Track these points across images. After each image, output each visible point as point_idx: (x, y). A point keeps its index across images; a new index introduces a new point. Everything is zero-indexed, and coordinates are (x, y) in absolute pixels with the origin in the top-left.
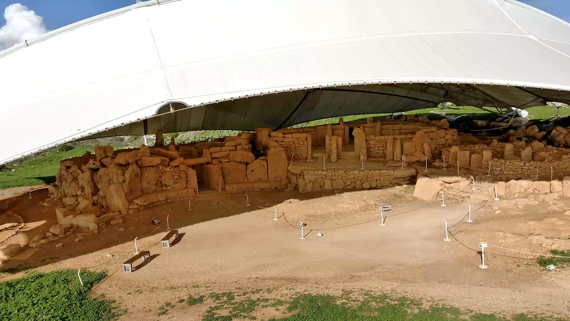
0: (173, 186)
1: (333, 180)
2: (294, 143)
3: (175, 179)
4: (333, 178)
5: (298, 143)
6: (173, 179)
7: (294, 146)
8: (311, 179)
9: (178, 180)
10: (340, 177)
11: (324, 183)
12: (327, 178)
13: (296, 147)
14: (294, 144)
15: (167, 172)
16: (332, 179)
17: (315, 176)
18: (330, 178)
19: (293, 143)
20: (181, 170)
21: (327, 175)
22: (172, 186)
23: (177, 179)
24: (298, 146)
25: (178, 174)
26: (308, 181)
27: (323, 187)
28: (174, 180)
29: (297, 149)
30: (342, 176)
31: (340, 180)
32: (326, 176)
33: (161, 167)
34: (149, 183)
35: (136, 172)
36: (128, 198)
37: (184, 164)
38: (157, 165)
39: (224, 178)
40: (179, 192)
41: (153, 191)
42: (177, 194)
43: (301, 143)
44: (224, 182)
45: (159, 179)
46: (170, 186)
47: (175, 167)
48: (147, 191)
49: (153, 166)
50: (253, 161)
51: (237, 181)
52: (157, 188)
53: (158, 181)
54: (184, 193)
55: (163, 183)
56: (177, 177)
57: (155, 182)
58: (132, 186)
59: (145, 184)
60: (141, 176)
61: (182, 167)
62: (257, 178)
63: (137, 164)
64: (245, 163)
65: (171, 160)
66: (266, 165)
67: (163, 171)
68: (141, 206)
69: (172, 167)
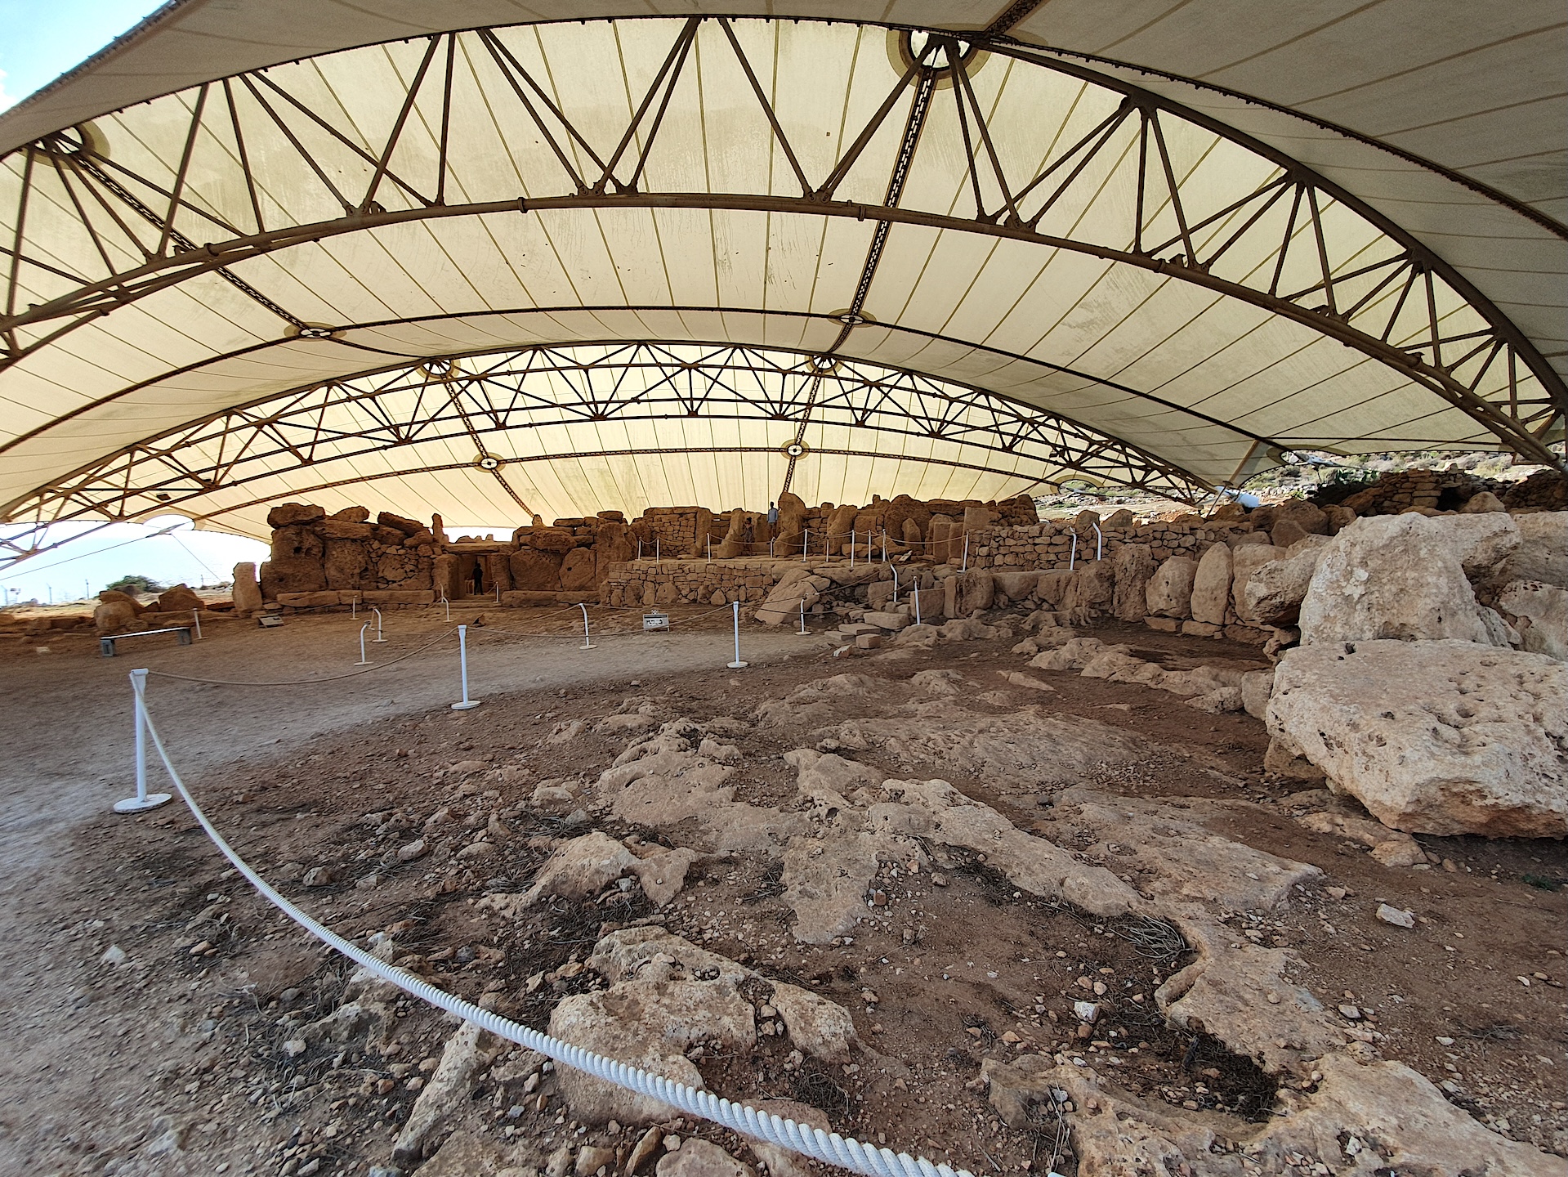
0: (403, 582)
1: (659, 583)
2: (672, 523)
3: (408, 570)
5: (678, 523)
6: (402, 571)
7: (671, 529)
8: (619, 580)
9: (412, 573)
10: (671, 578)
11: (644, 591)
12: (648, 578)
13: (674, 532)
14: (671, 525)
15: (390, 556)
16: (658, 581)
17: (627, 574)
18: (653, 579)
19: (669, 524)
20: (421, 553)
21: (648, 572)
22: (399, 583)
23: (411, 571)
24: (679, 530)
25: (413, 562)
26: (616, 584)
28: (406, 572)
30: (674, 575)
31: (671, 585)
32: (646, 574)
33: (376, 545)
34: (341, 570)
35: (296, 544)
36: (268, 590)
37: (428, 543)
38: (364, 540)
39: (512, 578)
40: (398, 593)
41: (354, 588)
42: (391, 595)
43: (684, 523)
44: (513, 587)
45: (370, 567)
46: (394, 582)
47: (411, 548)
48: (336, 585)
49: (354, 541)
50: (569, 550)
51: (540, 588)
52: (363, 582)
53: (366, 569)
54: (407, 595)
55: (380, 574)
56: (412, 567)
57: (357, 571)
58: (287, 570)
59: (332, 572)
60: (323, 555)
61: (424, 549)
62: (577, 584)
63: (313, 533)
64: (556, 553)
65: (409, 535)
66: (592, 559)
67: (380, 552)
68: (284, 606)
69: (403, 547)
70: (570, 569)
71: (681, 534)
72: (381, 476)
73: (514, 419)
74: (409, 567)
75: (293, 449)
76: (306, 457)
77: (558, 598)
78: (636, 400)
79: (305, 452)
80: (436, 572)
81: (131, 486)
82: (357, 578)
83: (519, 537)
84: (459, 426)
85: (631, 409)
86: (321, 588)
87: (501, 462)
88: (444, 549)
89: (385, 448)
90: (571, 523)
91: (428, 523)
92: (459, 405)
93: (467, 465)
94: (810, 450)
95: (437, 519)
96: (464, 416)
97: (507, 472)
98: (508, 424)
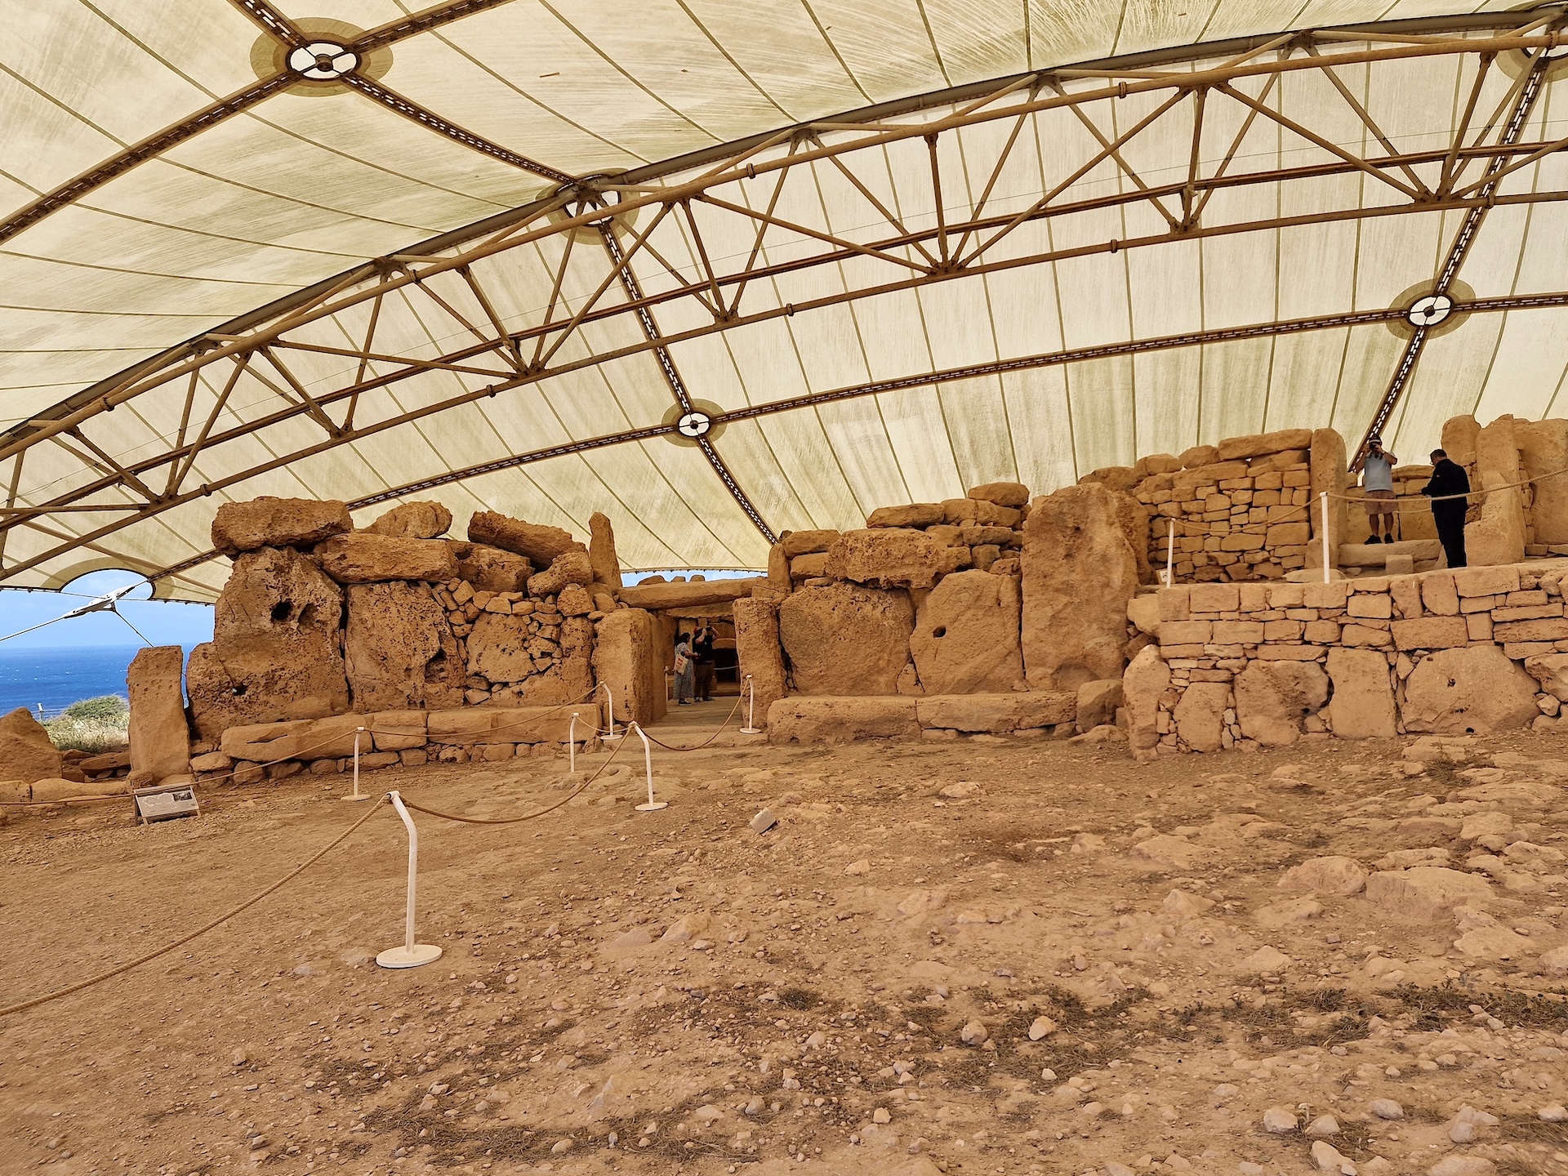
0: (525, 686)
1: (1410, 653)
2: (1222, 485)
3: (537, 654)
4: (1409, 633)
5: (1247, 483)
6: (524, 655)
7: (1222, 502)
8: (1210, 649)
9: (547, 661)
10: (1480, 627)
11: (1330, 684)
12: (1351, 634)
13: (1234, 510)
14: (1220, 492)
15: (495, 619)
16: (1403, 646)
17: (1243, 626)
18: (1380, 638)
19: (1213, 489)
20: (567, 610)
21: (1352, 610)
22: (516, 689)
23: (544, 654)
24: (1250, 505)
25: (549, 631)
26: (1193, 664)
27: (1322, 714)
28: (532, 658)
29: (1243, 519)
30: (1498, 616)
31: (1484, 654)
32: (1340, 617)
33: (464, 591)
34: (383, 659)
35: (275, 597)
36: (207, 716)
37: (583, 583)
38: (432, 580)
39: (786, 663)
40: (512, 714)
41: (411, 703)
42: (495, 721)
43: (1267, 480)
44: (790, 687)
45: (450, 650)
46: (505, 685)
47: (543, 595)
48: (371, 698)
49: (413, 583)
50: (938, 578)
51: (859, 685)
52: (432, 689)
53: (440, 656)
54: (534, 719)
55: (473, 667)
56: (547, 646)
57: (419, 660)
58: (254, 667)
59: (361, 665)
60: (344, 622)
61: (573, 597)
62: (963, 672)
63: (321, 567)
64: (900, 589)
65: (539, 565)
66: (1009, 597)
67: (472, 611)
68: (235, 761)
69: (526, 596)
70: (940, 632)
71: (1258, 514)
72: (488, 468)
73: (757, 297)
74: (538, 645)
75: (313, 407)
76: (339, 423)
77: (923, 715)
78: (1039, 212)
79: (337, 412)
80: (603, 654)
81: (19, 504)
82: (418, 679)
83: (789, 559)
84: (629, 329)
85: (1028, 239)
86: (333, 710)
87: (717, 420)
88: (619, 598)
89: (492, 391)
90: (914, 516)
91: (583, 537)
92: (630, 282)
93: (651, 432)
94: (1475, 306)
95: (601, 526)
96: (640, 305)
97: (727, 442)
98: (742, 312)
